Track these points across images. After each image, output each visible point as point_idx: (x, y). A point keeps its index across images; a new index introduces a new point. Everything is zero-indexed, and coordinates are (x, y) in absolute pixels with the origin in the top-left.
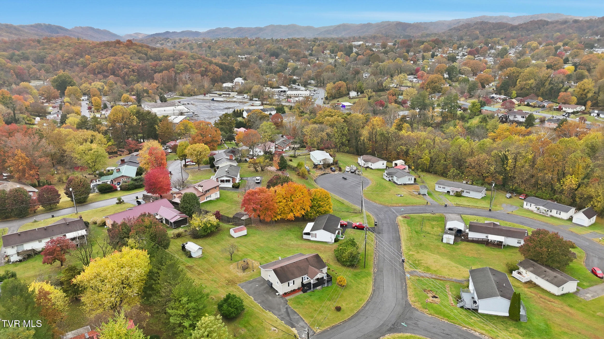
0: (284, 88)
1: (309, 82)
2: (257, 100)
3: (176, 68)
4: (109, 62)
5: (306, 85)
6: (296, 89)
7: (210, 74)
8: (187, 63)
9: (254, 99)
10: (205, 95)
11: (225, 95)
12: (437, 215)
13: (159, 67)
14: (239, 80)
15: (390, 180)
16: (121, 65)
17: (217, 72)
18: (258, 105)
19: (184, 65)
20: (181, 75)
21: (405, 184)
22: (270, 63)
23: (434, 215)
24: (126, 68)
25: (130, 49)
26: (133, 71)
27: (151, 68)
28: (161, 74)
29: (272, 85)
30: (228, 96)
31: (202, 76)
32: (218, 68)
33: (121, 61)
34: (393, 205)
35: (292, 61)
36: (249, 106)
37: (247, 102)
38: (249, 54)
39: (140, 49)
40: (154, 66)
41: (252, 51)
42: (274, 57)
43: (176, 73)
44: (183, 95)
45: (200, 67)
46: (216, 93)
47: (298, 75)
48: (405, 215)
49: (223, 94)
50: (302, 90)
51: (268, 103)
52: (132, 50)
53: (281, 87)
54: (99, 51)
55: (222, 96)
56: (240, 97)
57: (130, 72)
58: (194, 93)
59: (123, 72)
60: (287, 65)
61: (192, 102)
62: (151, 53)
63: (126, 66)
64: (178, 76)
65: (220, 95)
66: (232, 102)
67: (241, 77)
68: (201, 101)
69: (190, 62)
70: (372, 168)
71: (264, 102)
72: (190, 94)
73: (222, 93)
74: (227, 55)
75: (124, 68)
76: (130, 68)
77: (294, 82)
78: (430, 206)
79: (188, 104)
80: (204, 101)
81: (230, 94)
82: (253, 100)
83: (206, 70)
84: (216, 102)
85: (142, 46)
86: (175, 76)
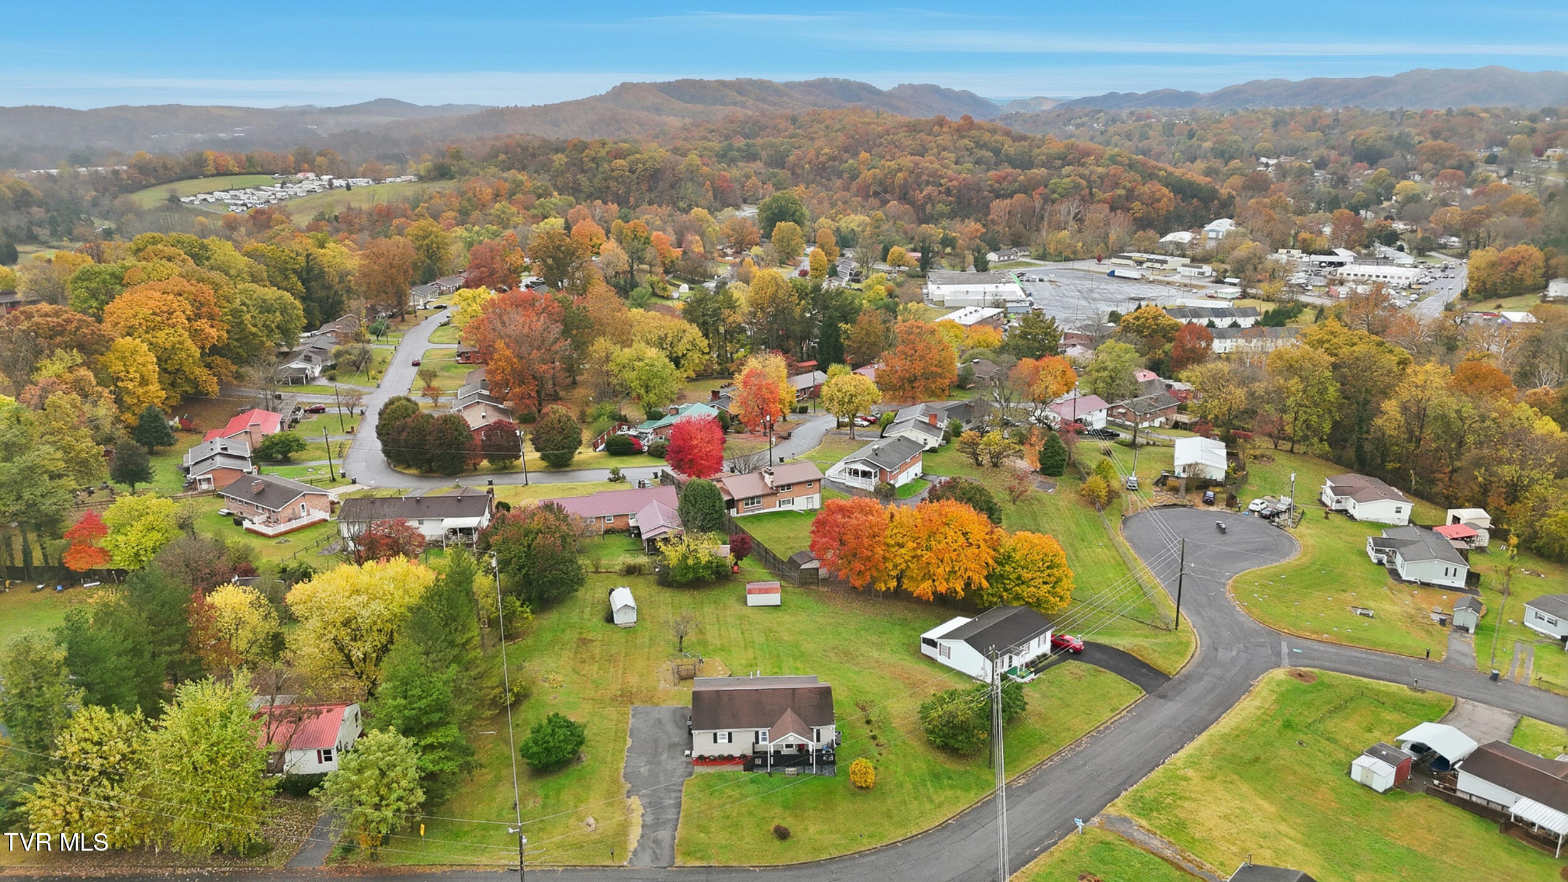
0: (1343, 254)
1: (1442, 241)
2: (1235, 285)
3: (1050, 186)
4: (900, 170)
5: (1421, 250)
6: (1386, 260)
7: (1136, 205)
8: (1082, 176)
9: (1227, 280)
10: (1099, 260)
11: (1149, 264)
12: (1429, 696)
13: (1010, 183)
14: (1222, 226)
15: (1380, 563)
16: (924, 178)
17: (1159, 200)
18: (1229, 297)
19: (1073, 181)
20: (1056, 207)
21: (1426, 585)
22: (1342, 181)
23: (1419, 694)
24: (933, 184)
25: (963, 137)
26: (948, 192)
27: (991, 186)
28: (1008, 201)
29: (1309, 245)
30: (1157, 265)
31: (1113, 209)
32: (1165, 191)
33: (927, 168)
34: (1302, 634)
35: (1418, 178)
36: (1201, 298)
37: (1204, 287)
38: (1294, 152)
39: (987, 137)
40: (998, 182)
41: (1305, 145)
42: (1365, 164)
43: (1047, 200)
44: (1043, 257)
45: (1116, 185)
46: (1130, 258)
47: (1414, 219)
48: (1303, 669)
49: (1149, 260)
50: (1402, 266)
51: (1260, 292)
52: (966, 141)
53: (1336, 251)
54: (892, 142)
55: (1145, 266)
56: (1194, 271)
57: (940, 193)
58: (1074, 253)
59: (924, 193)
60: (1393, 187)
61: (1052, 277)
62: (1009, 148)
63: (935, 178)
64: (1048, 208)
65: (1140, 263)
66: (1160, 282)
67: (1231, 217)
68: (1081, 274)
69: (1092, 172)
70: (1356, 516)
71: (1249, 291)
72: (1062, 256)
73: (1146, 256)
74: (1227, 156)
75: (928, 183)
76: (941, 185)
77: (1391, 239)
78: (1434, 666)
79: (1041, 280)
80: (1089, 275)
81: (1166, 262)
82: (1224, 283)
83: (1130, 195)
84: (1117, 280)
85: (994, 131)
86: (1043, 209)
